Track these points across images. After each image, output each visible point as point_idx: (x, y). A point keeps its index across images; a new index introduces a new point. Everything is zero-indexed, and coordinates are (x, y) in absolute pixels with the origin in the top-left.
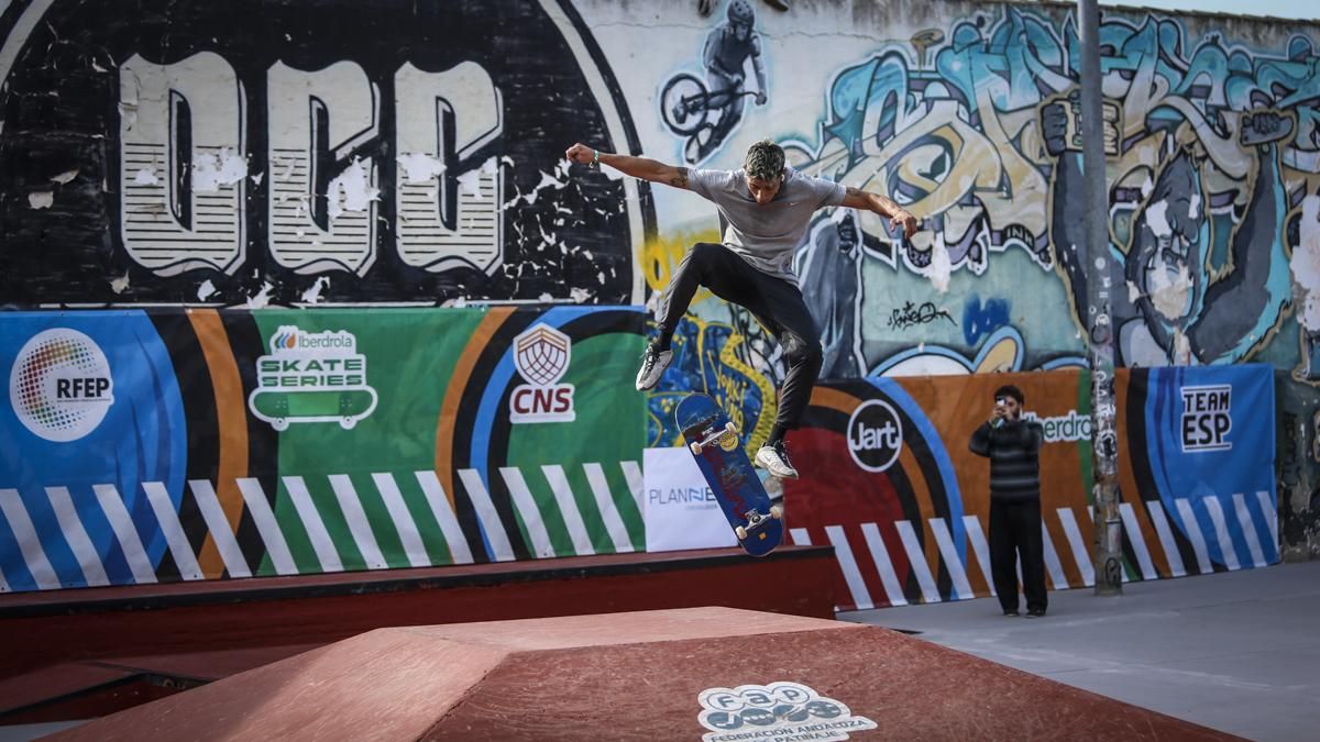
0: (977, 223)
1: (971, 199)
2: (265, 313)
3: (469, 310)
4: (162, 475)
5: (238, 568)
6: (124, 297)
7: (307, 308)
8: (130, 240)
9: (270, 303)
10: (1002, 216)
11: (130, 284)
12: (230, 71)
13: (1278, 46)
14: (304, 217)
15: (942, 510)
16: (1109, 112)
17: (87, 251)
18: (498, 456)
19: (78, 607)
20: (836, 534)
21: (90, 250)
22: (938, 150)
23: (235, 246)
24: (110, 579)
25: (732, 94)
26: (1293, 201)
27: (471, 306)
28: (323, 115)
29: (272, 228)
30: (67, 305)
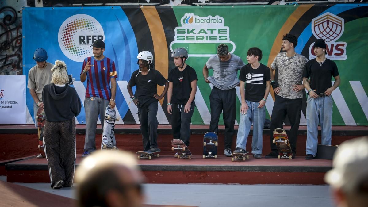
2: (179, 8)
3: (287, 6)
5: (163, 121)
6: (111, 0)
7: (200, 5)
27: (288, 4)
30: (85, 4)
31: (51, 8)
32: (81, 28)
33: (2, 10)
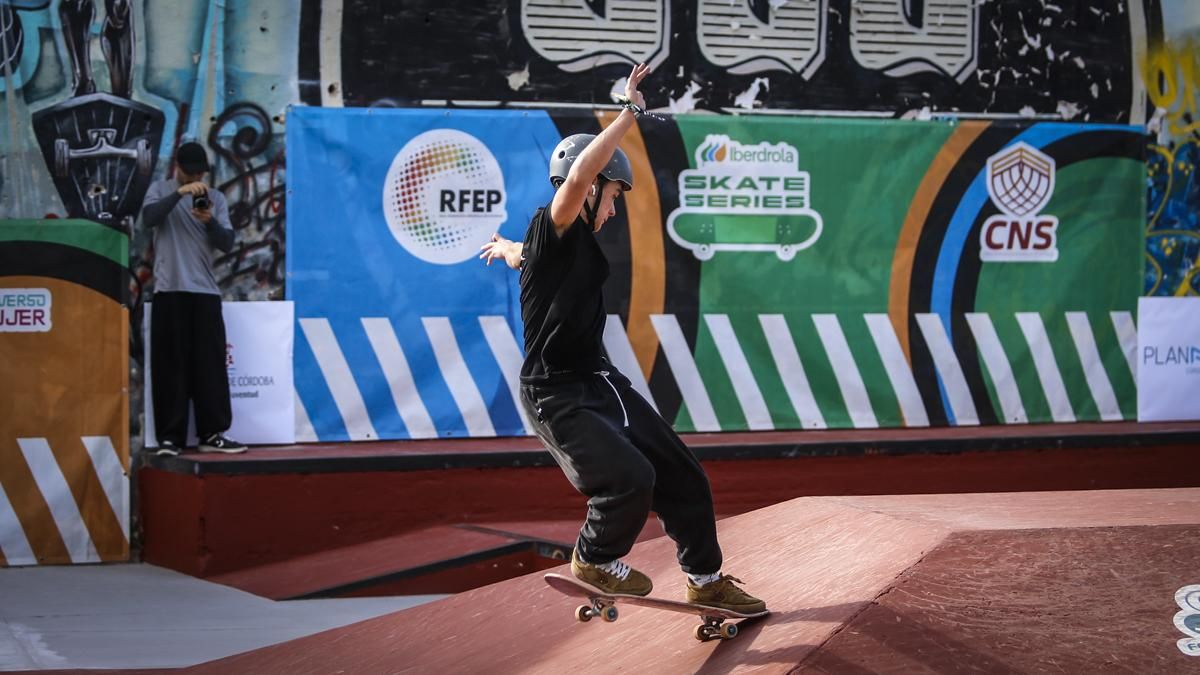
2: (690, 119)
3: (934, 123)
6: (522, 95)
7: (741, 114)
8: (531, 27)
9: (698, 106)
11: (530, 79)
14: (740, 6)
17: (481, 38)
18: (964, 300)
19: (457, 461)
21: (483, 38)
23: (656, 38)
24: (496, 428)
27: (937, 119)
29: (701, 19)
30: (456, 102)
31: (366, 111)
32: (446, 168)
33: (231, 112)
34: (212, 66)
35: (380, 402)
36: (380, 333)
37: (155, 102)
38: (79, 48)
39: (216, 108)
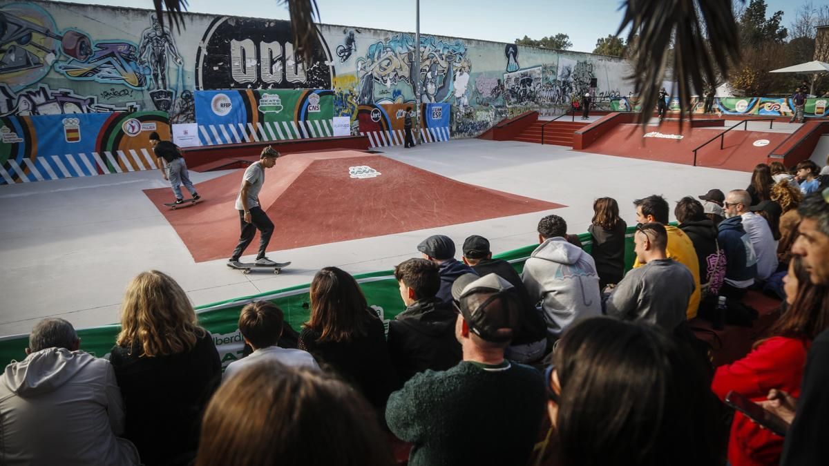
0: (395, 75)
1: (395, 70)
2: (261, 91)
3: (300, 90)
4: (242, 122)
5: (257, 140)
6: (233, 87)
7: (269, 90)
8: (234, 76)
9: (262, 89)
10: (400, 74)
11: (234, 85)
12: (252, 43)
13: (453, 42)
14: (268, 72)
15: (388, 129)
16: (421, 54)
18: (306, 118)
19: (227, 148)
20: (369, 133)
21: (226, 78)
22: (389, 61)
23: (255, 78)
24: (233, 142)
25: (350, 49)
26: (454, 73)
28: (271, 52)
29: (262, 74)
30: (222, 89)
31: (207, 91)
32: (221, 100)
33: (184, 92)
34: (180, 84)
35: (213, 139)
36: (212, 128)
37: (171, 91)
38: (157, 81)
39: (182, 91)
